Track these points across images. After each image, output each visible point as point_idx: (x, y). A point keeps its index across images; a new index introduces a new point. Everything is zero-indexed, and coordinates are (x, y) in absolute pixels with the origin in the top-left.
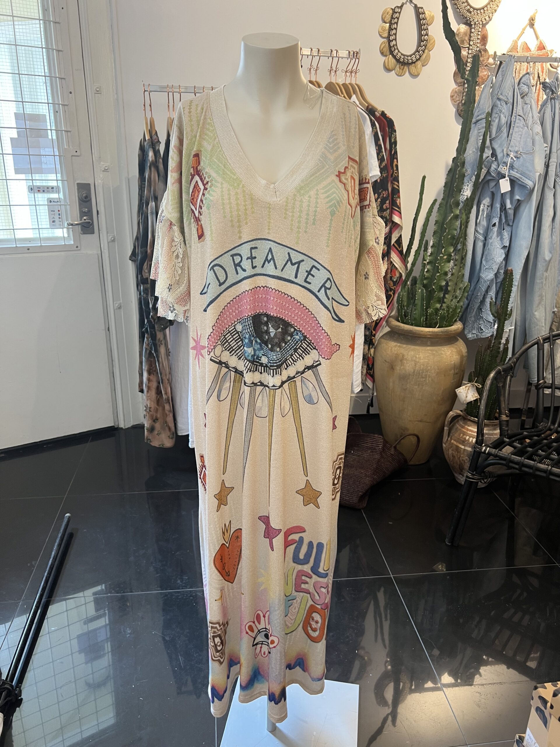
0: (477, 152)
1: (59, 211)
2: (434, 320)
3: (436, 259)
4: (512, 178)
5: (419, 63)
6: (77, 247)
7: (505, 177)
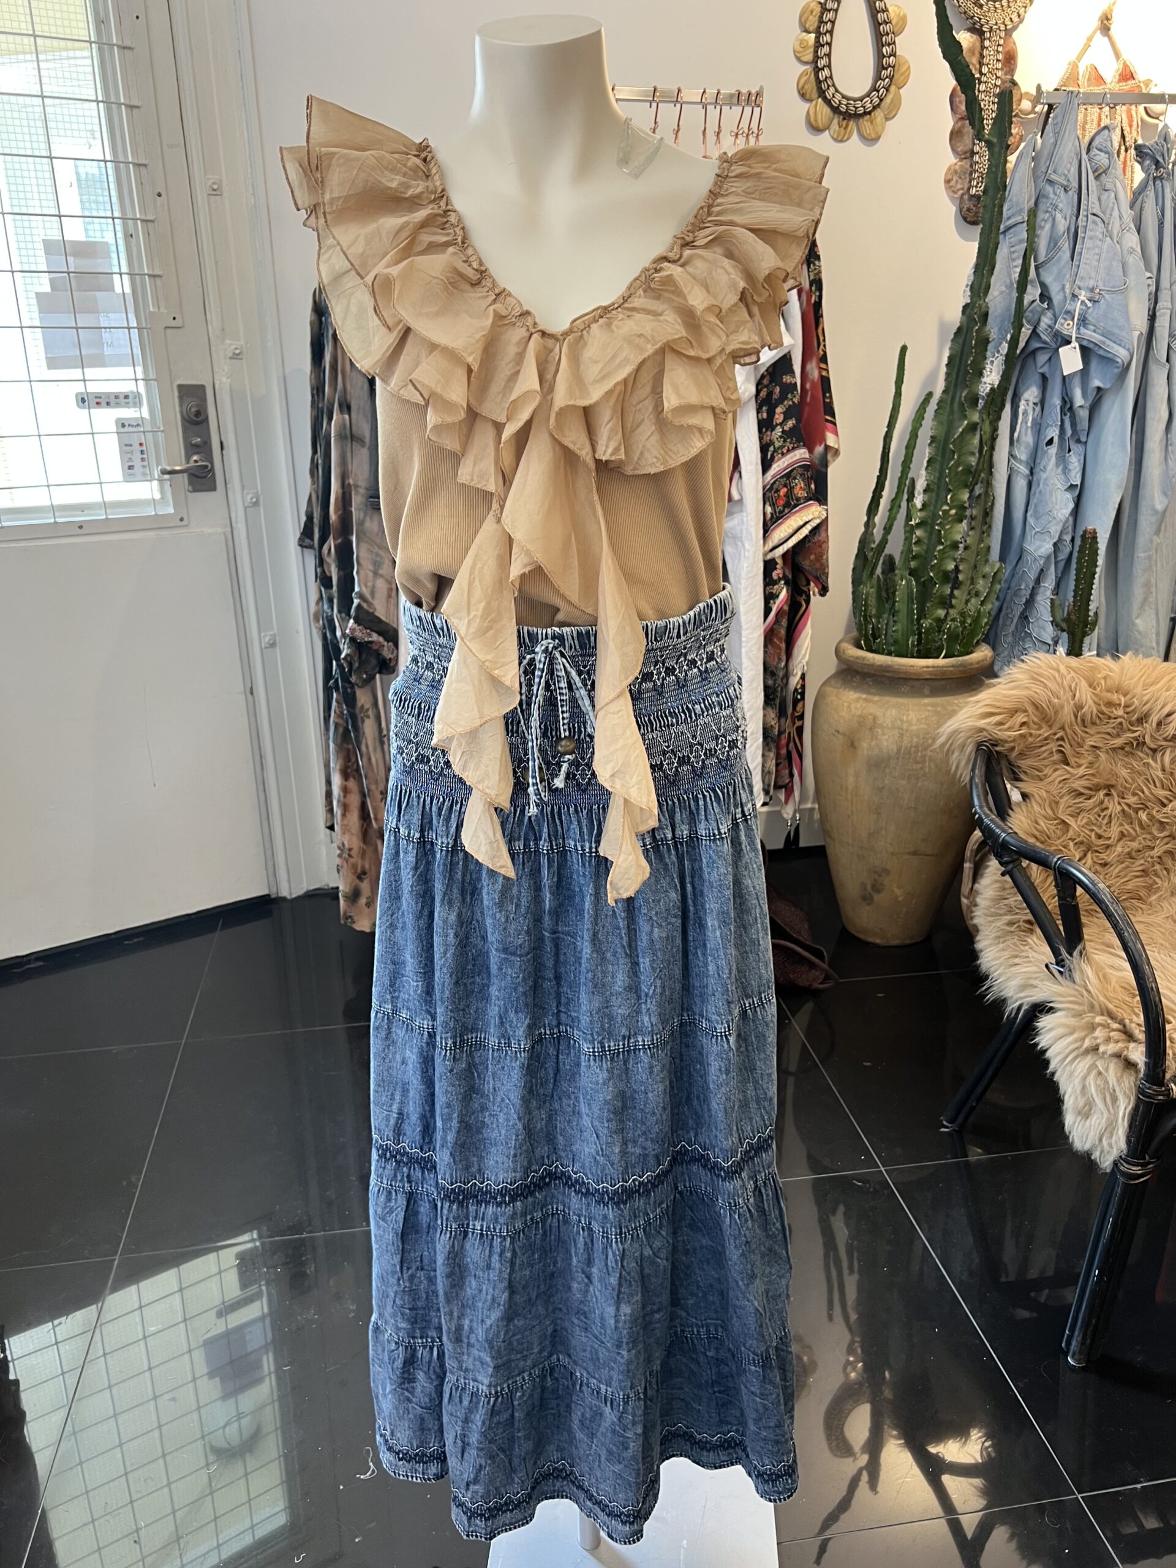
0: (1010, 294)
1: (141, 444)
2: (935, 642)
3: (935, 516)
4: (1085, 343)
5: (879, 114)
6: (182, 520)
7: (1069, 342)
